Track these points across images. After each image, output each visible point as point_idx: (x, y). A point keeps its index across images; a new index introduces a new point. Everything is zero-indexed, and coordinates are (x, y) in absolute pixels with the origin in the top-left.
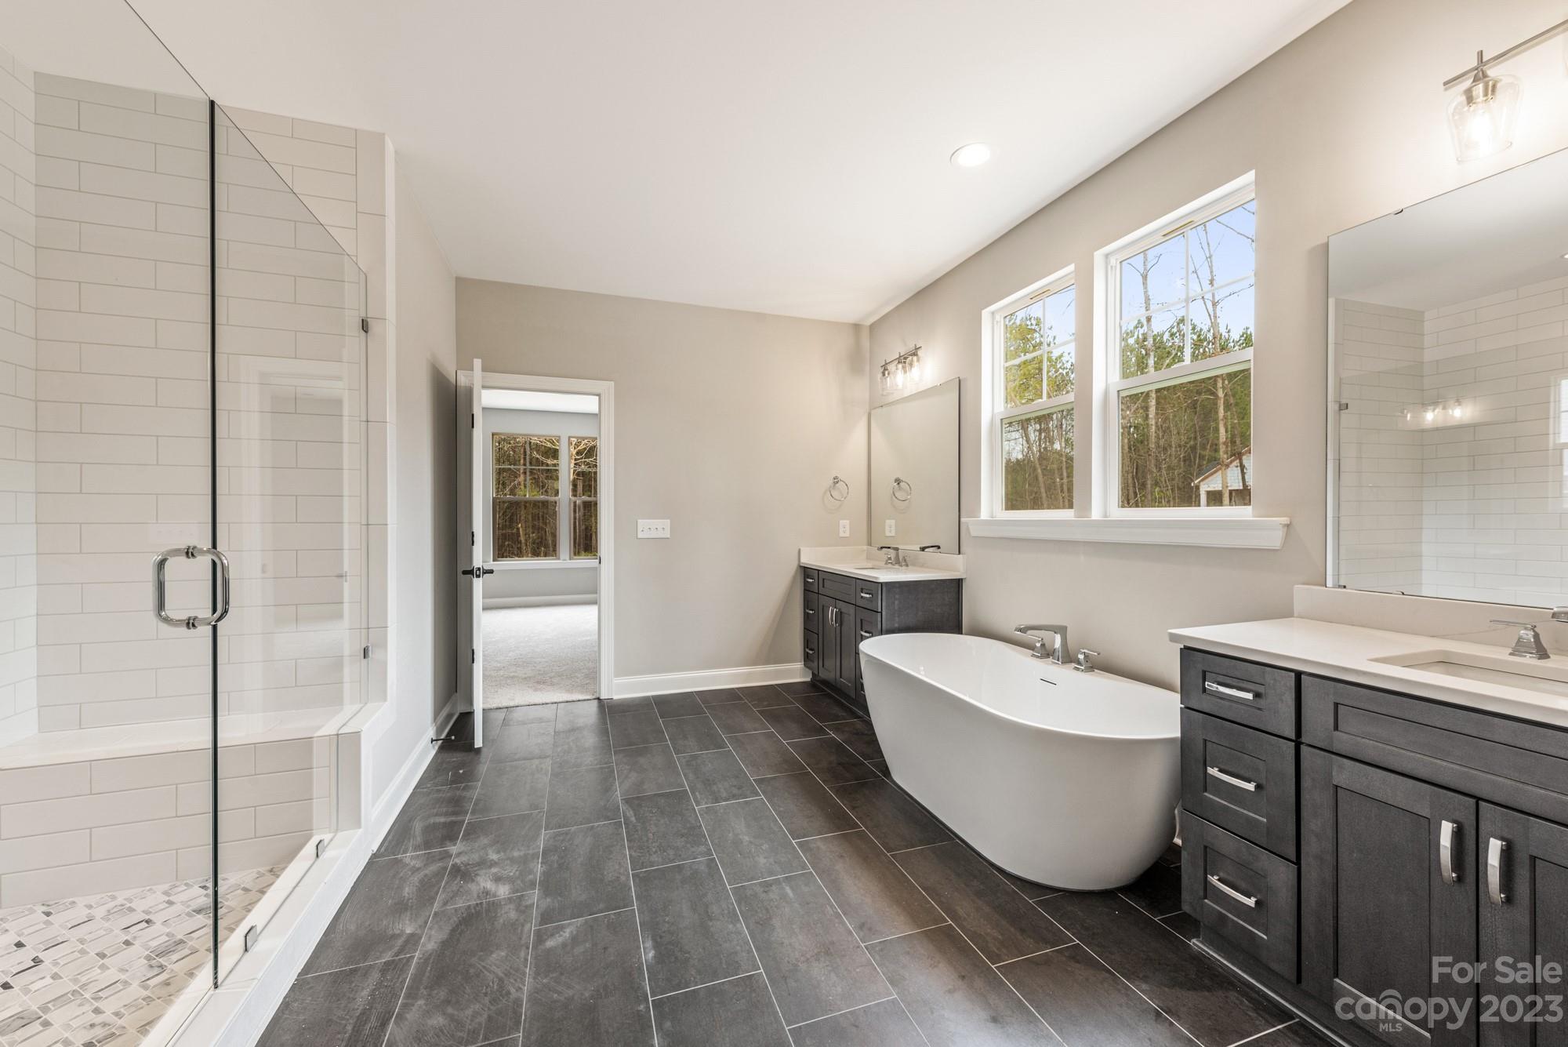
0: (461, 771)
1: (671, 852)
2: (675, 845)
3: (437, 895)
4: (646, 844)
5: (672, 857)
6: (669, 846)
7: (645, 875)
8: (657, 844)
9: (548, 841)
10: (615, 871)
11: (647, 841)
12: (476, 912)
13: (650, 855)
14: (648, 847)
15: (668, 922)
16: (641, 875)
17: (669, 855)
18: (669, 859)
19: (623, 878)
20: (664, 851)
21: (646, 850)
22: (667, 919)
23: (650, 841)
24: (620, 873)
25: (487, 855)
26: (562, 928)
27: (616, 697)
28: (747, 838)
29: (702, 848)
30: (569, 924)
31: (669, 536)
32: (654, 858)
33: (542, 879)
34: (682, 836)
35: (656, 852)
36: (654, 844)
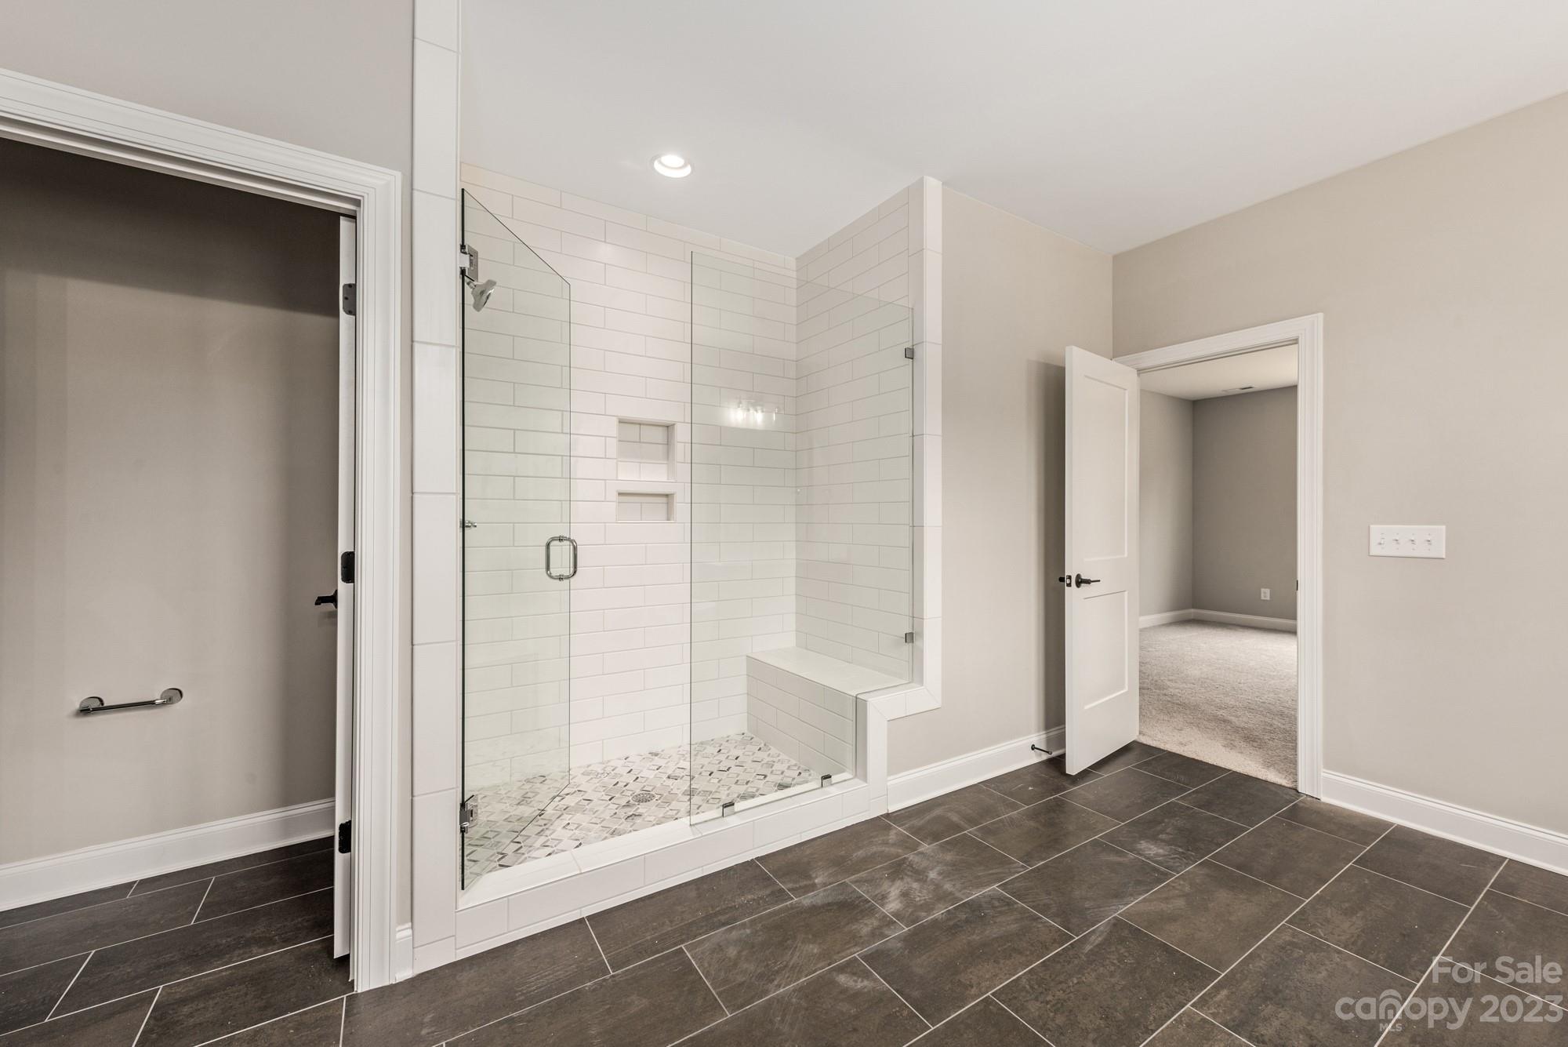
0: (1030, 788)
3: (863, 871)
4: (1054, 984)
8: (1064, 996)
9: (985, 897)
11: (1061, 984)
12: (857, 905)
13: (1038, 999)
16: (992, 1008)
19: (975, 994)
23: (1063, 986)
25: (931, 870)
26: (868, 976)
27: (1324, 799)
30: (875, 979)
31: (1444, 556)
33: (925, 924)
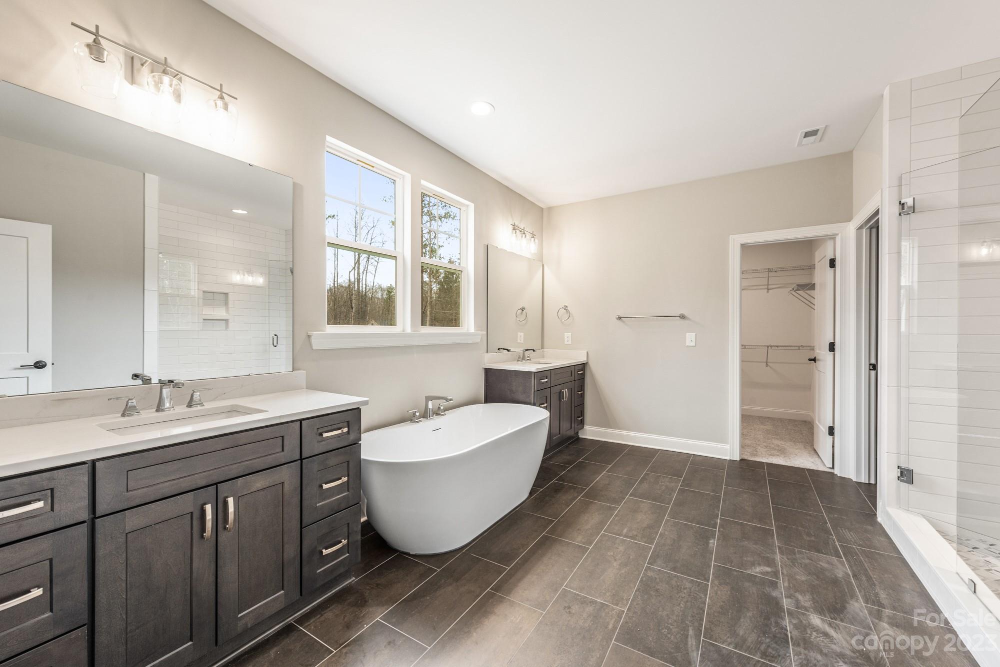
1: (673, 582)
2: (667, 586)
4: (690, 599)
5: (675, 579)
6: (673, 588)
7: (700, 577)
8: (681, 594)
10: (722, 590)
11: (687, 601)
13: (690, 589)
14: (689, 595)
15: (697, 548)
16: (703, 578)
17: (676, 582)
18: (678, 579)
19: (716, 582)
20: (678, 586)
21: (692, 594)
22: (697, 549)
23: (685, 600)
24: (718, 587)
26: (761, 573)
28: (615, 564)
29: (650, 574)
30: (757, 573)
32: (688, 585)
34: (657, 590)
35: (684, 589)
36: (683, 595)
